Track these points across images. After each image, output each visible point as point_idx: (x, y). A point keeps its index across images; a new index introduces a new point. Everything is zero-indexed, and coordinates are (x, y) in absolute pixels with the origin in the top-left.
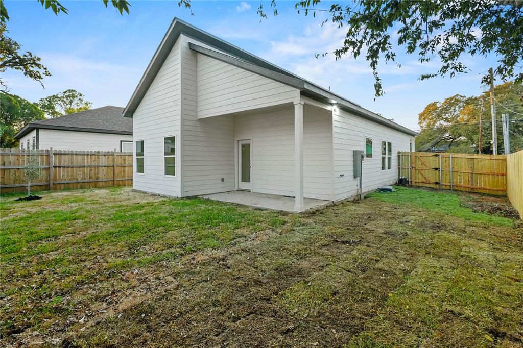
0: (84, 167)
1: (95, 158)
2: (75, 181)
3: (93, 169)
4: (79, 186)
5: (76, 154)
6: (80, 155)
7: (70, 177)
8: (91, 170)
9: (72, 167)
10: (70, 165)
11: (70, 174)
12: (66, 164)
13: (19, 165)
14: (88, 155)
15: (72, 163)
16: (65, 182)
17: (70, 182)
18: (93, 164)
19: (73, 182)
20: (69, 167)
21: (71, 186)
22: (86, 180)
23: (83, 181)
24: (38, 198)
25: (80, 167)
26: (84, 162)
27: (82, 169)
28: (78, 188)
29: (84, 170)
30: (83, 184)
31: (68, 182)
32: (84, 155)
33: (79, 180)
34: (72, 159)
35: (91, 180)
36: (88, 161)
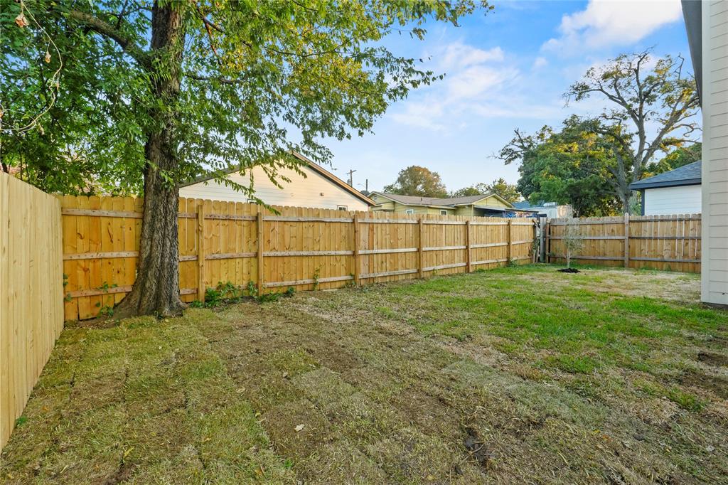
0: (673, 239)
1: (694, 225)
2: (659, 258)
3: (690, 242)
4: (665, 266)
5: (662, 221)
6: (668, 220)
7: (653, 253)
8: (687, 244)
9: (656, 239)
10: (653, 236)
11: (653, 249)
12: (647, 235)
13: (599, 236)
14: (681, 220)
15: (655, 233)
16: (644, 259)
17: (653, 259)
18: (691, 234)
19: (655, 259)
20: (650, 238)
21: (653, 265)
22: (678, 259)
23: (672, 259)
24: (576, 271)
25: (668, 239)
26: (674, 231)
27: (672, 242)
28: (664, 268)
29: (675, 244)
30: (672, 265)
31: (649, 259)
32: (675, 221)
33: (666, 257)
34: (656, 227)
35: (686, 260)
36: (681, 230)
